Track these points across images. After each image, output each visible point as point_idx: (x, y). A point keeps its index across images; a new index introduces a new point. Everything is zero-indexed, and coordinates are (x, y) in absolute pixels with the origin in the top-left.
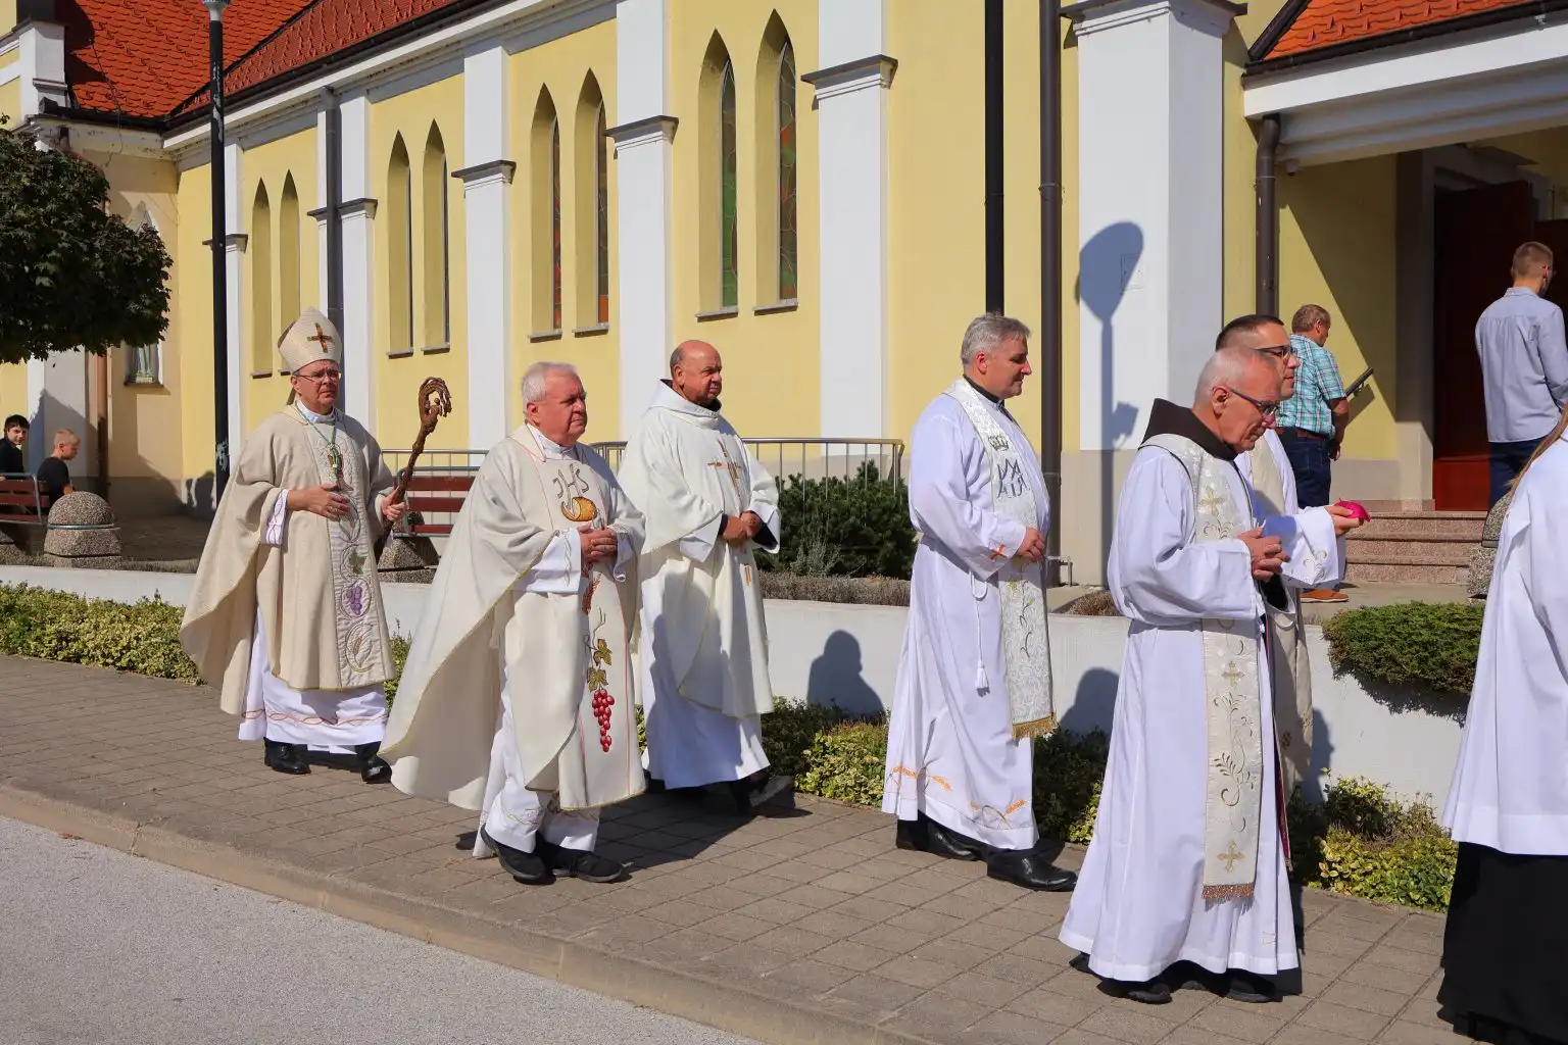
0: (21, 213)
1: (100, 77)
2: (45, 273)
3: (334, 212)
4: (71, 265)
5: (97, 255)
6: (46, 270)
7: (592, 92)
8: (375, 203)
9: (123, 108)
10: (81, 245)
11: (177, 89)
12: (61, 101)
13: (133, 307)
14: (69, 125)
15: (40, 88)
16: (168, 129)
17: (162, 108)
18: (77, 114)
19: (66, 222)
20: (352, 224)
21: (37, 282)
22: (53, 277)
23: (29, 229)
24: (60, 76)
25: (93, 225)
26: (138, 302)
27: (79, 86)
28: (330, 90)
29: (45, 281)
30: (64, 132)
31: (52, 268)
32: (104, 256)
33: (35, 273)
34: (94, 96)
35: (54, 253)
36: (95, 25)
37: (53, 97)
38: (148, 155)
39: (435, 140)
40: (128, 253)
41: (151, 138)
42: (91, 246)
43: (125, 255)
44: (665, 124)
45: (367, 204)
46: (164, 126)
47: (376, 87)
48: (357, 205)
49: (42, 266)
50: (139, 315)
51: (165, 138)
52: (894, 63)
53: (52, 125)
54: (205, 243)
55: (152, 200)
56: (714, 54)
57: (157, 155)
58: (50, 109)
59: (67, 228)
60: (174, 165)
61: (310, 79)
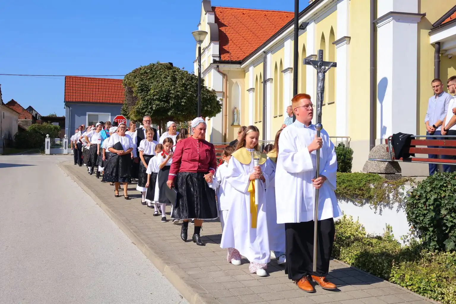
0: (179, 89)
1: (228, 52)
3: (265, 82)
4: (190, 100)
6: (183, 101)
7: (304, 49)
9: (232, 59)
10: (195, 95)
11: (246, 53)
12: (218, 59)
13: (206, 108)
14: (219, 65)
15: (213, 56)
16: (242, 63)
17: (241, 59)
18: (221, 62)
19: (191, 90)
20: (268, 84)
21: (182, 104)
23: (180, 93)
24: (218, 53)
26: (207, 107)
27: (223, 55)
28: (264, 52)
29: (183, 104)
30: (218, 66)
31: (184, 101)
33: (181, 102)
34: (225, 57)
35: (185, 97)
36: (229, 40)
37: (215, 58)
38: (238, 70)
39: (281, 63)
40: (206, 96)
41: (238, 66)
43: (205, 96)
45: (271, 79)
46: (240, 63)
47: (272, 50)
48: (268, 80)
49: (182, 100)
50: (207, 110)
51: (242, 65)
52: (350, 38)
53: (215, 65)
54: (247, 91)
55: (239, 81)
56: (323, 37)
57: (240, 70)
58: (215, 62)
59: (192, 91)
60: (245, 71)
61: (261, 50)
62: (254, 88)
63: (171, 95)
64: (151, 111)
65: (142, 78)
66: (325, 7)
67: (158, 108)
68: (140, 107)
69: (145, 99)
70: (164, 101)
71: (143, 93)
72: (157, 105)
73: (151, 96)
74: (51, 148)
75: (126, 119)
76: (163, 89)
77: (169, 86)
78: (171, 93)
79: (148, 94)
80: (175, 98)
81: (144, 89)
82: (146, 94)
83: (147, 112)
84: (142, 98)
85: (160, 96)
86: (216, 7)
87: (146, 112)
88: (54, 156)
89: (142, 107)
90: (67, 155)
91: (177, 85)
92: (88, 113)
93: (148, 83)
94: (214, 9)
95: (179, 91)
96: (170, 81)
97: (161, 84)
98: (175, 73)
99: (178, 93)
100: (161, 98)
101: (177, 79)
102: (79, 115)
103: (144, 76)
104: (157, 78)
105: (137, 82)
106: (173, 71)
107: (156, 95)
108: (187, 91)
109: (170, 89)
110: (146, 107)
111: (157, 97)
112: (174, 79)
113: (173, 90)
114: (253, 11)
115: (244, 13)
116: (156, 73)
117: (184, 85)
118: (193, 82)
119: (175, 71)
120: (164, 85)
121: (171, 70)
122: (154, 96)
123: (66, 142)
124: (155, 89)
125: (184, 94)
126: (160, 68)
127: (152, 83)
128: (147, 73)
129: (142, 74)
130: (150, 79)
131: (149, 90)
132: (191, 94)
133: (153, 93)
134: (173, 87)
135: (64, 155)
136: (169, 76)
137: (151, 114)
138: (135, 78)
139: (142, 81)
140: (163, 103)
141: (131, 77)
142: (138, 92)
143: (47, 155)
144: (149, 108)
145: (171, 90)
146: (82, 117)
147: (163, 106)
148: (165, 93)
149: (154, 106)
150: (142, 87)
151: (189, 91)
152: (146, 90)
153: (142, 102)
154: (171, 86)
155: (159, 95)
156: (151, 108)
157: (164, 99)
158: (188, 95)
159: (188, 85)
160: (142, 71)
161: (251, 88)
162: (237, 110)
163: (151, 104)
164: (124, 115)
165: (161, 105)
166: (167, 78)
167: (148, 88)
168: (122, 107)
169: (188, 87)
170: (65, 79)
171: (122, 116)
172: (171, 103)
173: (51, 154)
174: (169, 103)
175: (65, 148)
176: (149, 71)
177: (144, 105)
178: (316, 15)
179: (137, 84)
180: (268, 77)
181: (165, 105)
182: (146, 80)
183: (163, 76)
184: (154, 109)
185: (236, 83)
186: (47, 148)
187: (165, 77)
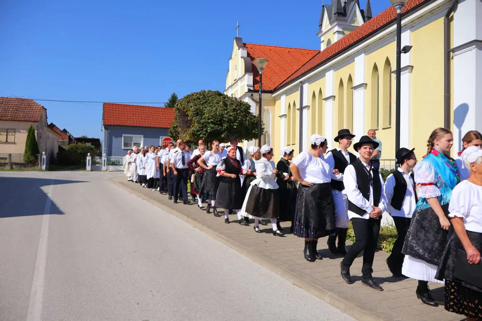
0: (231, 114)
2: (235, 125)
3: (301, 109)
4: (241, 124)
5: (247, 121)
7: (350, 79)
8: (309, 106)
9: (264, 89)
11: (276, 84)
12: (252, 89)
13: (254, 131)
14: (253, 93)
15: (248, 86)
16: (273, 92)
17: (272, 88)
18: (256, 91)
20: (305, 111)
22: (237, 126)
24: (252, 83)
25: (247, 115)
26: (255, 130)
27: (256, 85)
28: (301, 82)
29: (235, 127)
30: (252, 95)
31: (236, 124)
32: (249, 121)
33: (234, 125)
35: (237, 121)
37: (250, 88)
38: (269, 98)
39: (320, 91)
41: (269, 95)
42: (246, 119)
43: (253, 121)
44: (364, 85)
45: (307, 107)
46: (272, 92)
47: (309, 81)
48: (306, 107)
49: (235, 124)
50: (255, 133)
51: (272, 94)
52: (412, 67)
53: (250, 94)
54: (279, 117)
55: (270, 108)
56: (375, 68)
57: (271, 98)
58: (250, 91)
59: (241, 116)
60: (275, 100)
61: (297, 80)
62: (286, 115)
63: (225, 119)
64: (206, 133)
65: (195, 103)
66: (380, 39)
67: (212, 130)
68: (195, 129)
69: (201, 123)
70: (218, 124)
71: (198, 116)
72: (212, 128)
73: (206, 120)
74: (92, 165)
75: (173, 140)
76: (217, 113)
77: (222, 111)
78: (224, 117)
79: (203, 118)
80: (227, 122)
81: (199, 113)
82: (201, 118)
83: (203, 134)
84: (197, 121)
85: (214, 120)
86: (247, 43)
87: (200, 134)
88: (94, 172)
89: (197, 130)
90: (105, 171)
91: (229, 110)
92: (123, 135)
93: (202, 107)
94: (245, 45)
95: (232, 115)
96: (222, 107)
97: (214, 108)
98: (225, 99)
99: (231, 117)
100: (215, 122)
101: (227, 104)
102: (116, 137)
103: (197, 101)
104: (210, 103)
105: (191, 107)
106: (223, 97)
107: (211, 119)
108: (238, 115)
109: (223, 113)
110: (201, 130)
111: (212, 120)
112: (226, 105)
113: (226, 114)
114: (278, 48)
115: (271, 49)
116: (208, 99)
117: (234, 110)
118: (241, 108)
119: (225, 98)
120: (217, 109)
121: (222, 97)
122: (209, 119)
123: (105, 160)
124: (209, 113)
125: (236, 119)
126: (211, 94)
127: (205, 108)
128: (199, 99)
129: (195, 99)
130: (203, 104)
131: (204, 114)
132: (241, 118)
133: (208, 117)
134: (226, 112)
135: (103, 171)
136: (220, 102)
137: (206, 136)
138: (188, 103)
139: (196, 105)
140: (217, 126)
141: (184, 102)
142: (193, 116)
143: (88, 171)
144: (204, 130)
145: (224, 115)
146: (118, 138)
147: (217, 129)
148: (220, 117)
149: (209, 128)
150: (196, 110)
151: (239, 115)
152: (201, 114)
153: (198, 125)
154: (224, 110)
155: (213, 118)
156: (206, 131)
157: (218, 123)
158: (240, 119)
159: (238, 110)
160: (194, 97)
161: (284, 115)
162: (268, 134)
163: (206, 126)
164: (171, 137)
165: (216, 128)
166: (219, 104)
167: (202, 112)
168: (169, 130)
169: (238, 112)
170: (104, 105)
171: (170, 137)
172: (225, 126)
173: (92, 170)
174: (222, 126)
175: (104, 166)
176: (202, 96)
177: (199, 128)
178: (368, 47)
179: (192, 108)
180: (305, 104)
181: (219, 128)
182: (199, 105)
183: (215, 101)
184: (209, 131)
185: (268, 110)
186: (89, 165)
187: (217, 103)
